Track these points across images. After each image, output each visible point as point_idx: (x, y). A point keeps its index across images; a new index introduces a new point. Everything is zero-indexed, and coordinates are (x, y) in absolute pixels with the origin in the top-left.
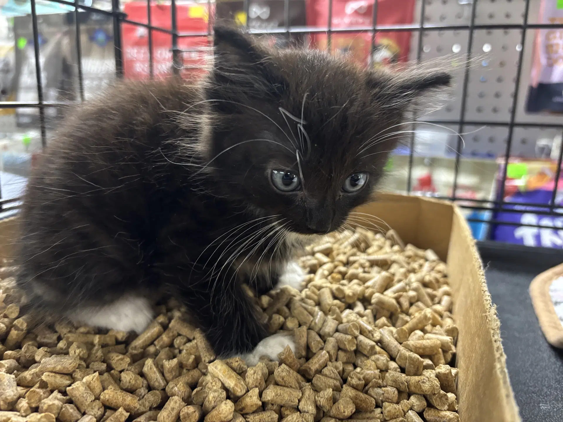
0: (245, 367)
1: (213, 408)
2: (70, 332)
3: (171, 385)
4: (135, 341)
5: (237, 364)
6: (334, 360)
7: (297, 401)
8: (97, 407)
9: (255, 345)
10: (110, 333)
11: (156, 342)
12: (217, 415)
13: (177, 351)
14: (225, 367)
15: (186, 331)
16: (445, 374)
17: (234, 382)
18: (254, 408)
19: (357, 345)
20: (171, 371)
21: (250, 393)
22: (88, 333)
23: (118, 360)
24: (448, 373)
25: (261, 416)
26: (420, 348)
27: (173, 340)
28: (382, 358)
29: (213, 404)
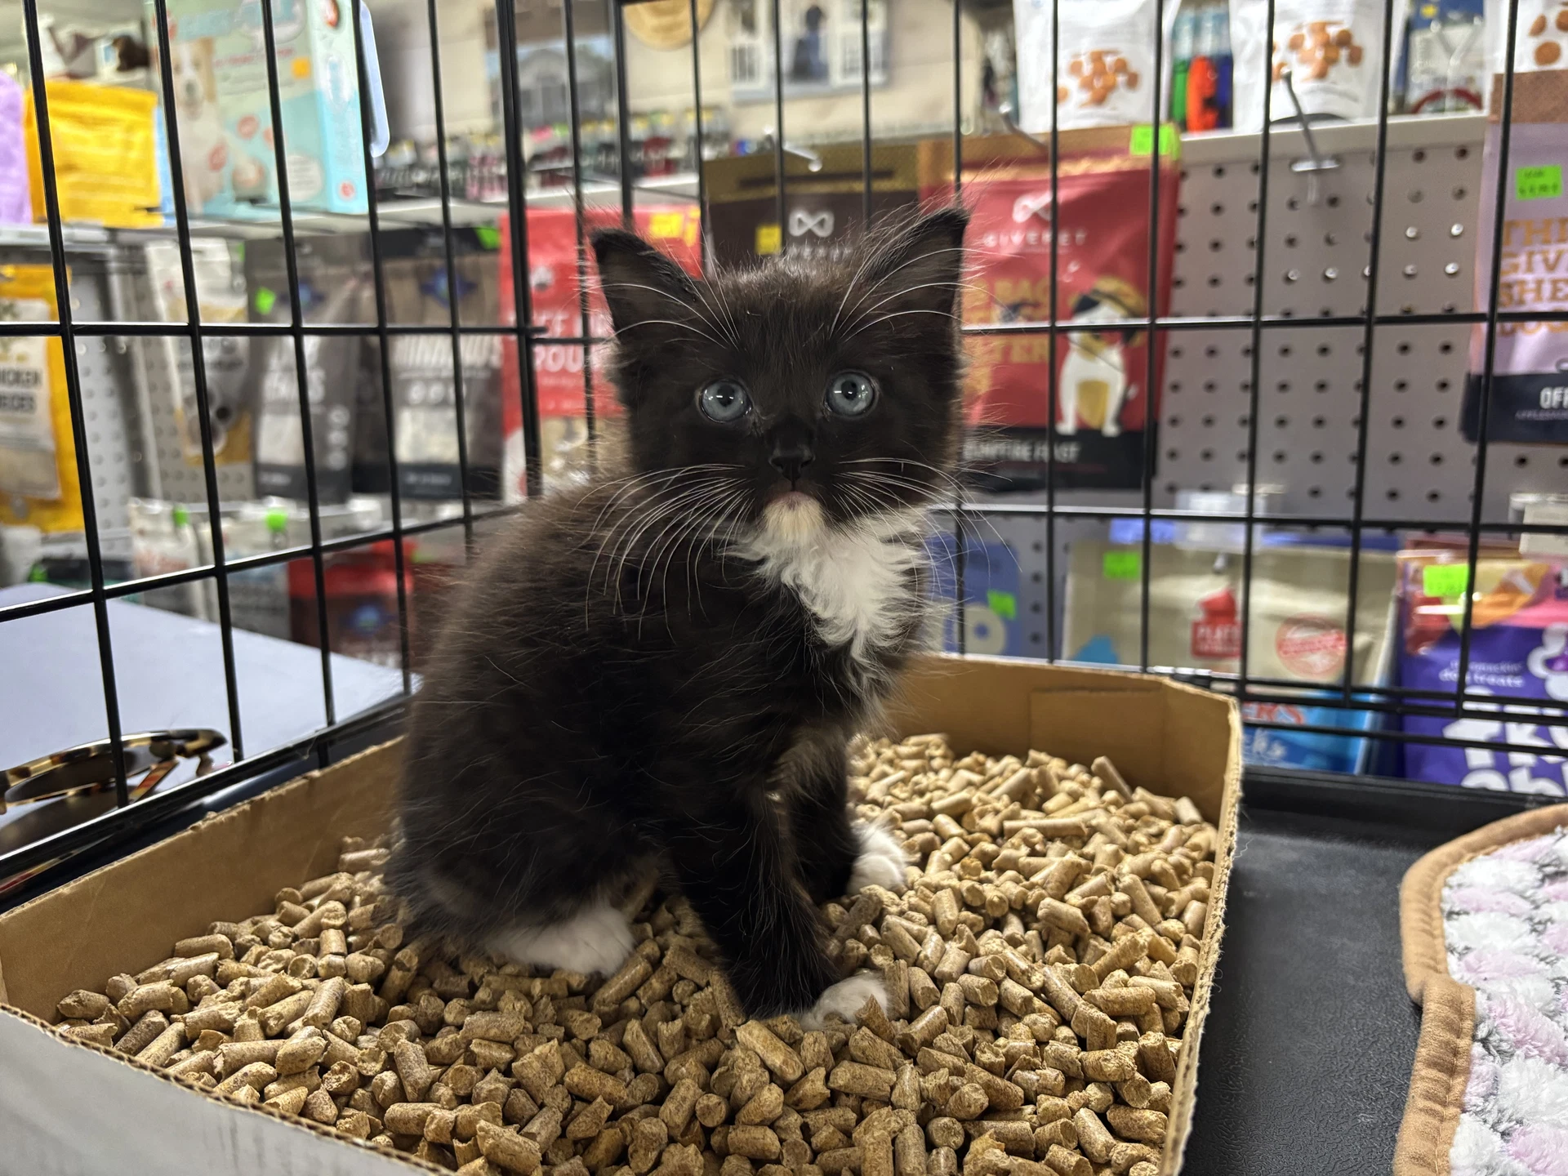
0: (800, 1032)
1: (749, 1099)
2: (489, 972)
3: (673, 1065)
4: (602, 990)
5: (784, 1027)
6: (958, 1022)
7: (889, 1089)
8: (560, 1096)
9: (817, 995)
10: (556, 976)
11: (640, 992)
12: (756, 1109)
13: (677, 1008)
14: (765, 1032)
15: (692, 971)
16: (1152, 1048)
17: (782, 1058)
18: (818, 1102)
19: (1000, 996)
20: (672, 1040)
21: (812, 1075)
22: (517, 976)
23: (582, 1022)
24: (1159, 1047)
25: (827, 1114)
26: (1114, 1002)
27: (671, 988)
28: (1043, 1020)
29: (748, 1092)
